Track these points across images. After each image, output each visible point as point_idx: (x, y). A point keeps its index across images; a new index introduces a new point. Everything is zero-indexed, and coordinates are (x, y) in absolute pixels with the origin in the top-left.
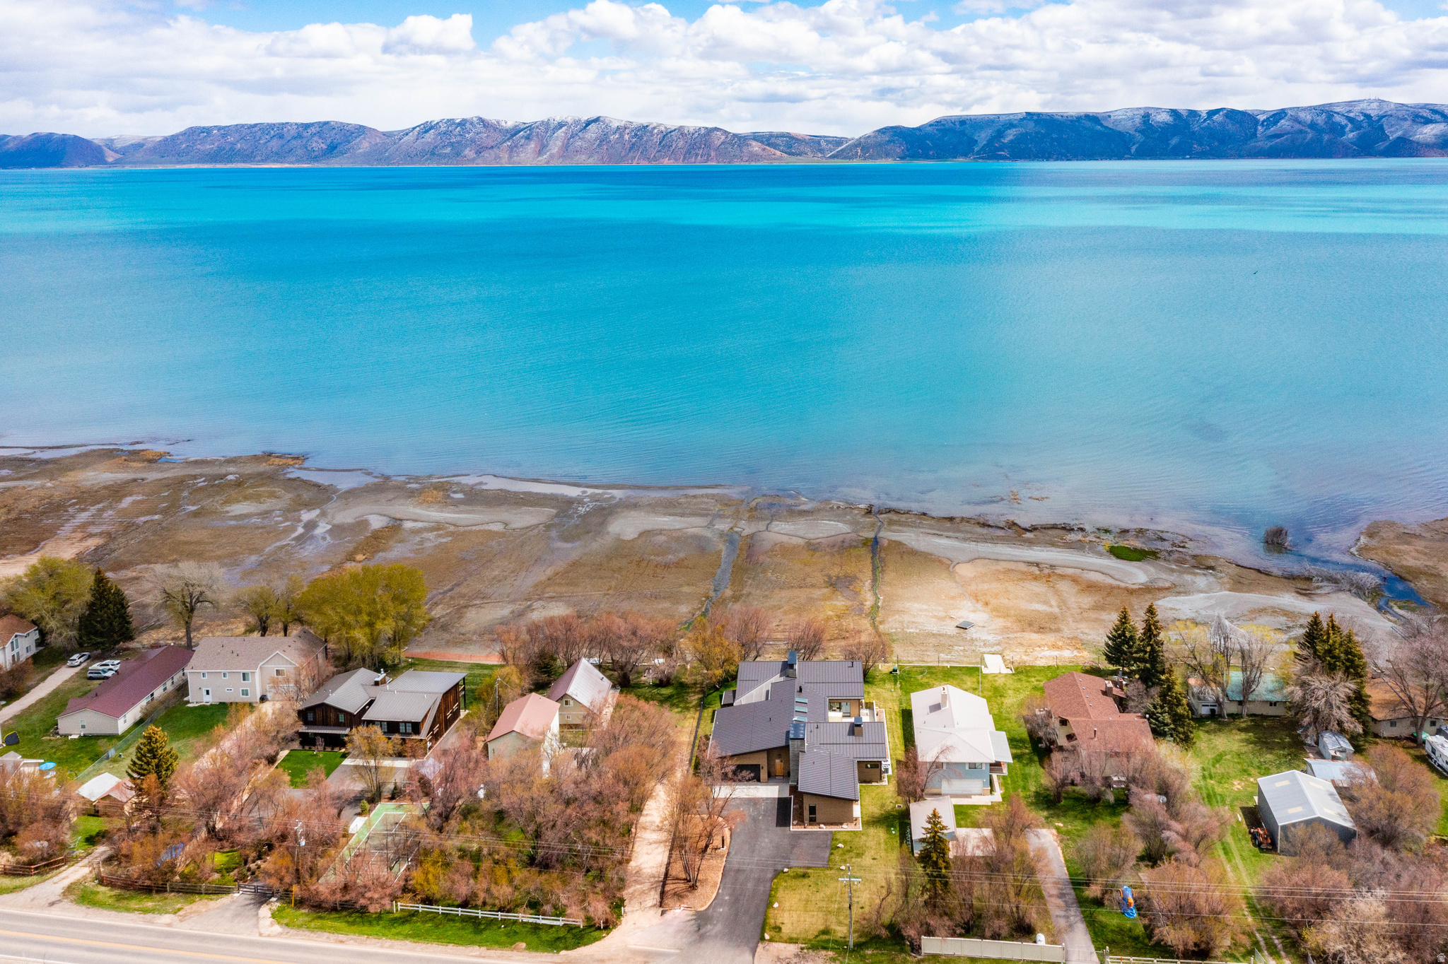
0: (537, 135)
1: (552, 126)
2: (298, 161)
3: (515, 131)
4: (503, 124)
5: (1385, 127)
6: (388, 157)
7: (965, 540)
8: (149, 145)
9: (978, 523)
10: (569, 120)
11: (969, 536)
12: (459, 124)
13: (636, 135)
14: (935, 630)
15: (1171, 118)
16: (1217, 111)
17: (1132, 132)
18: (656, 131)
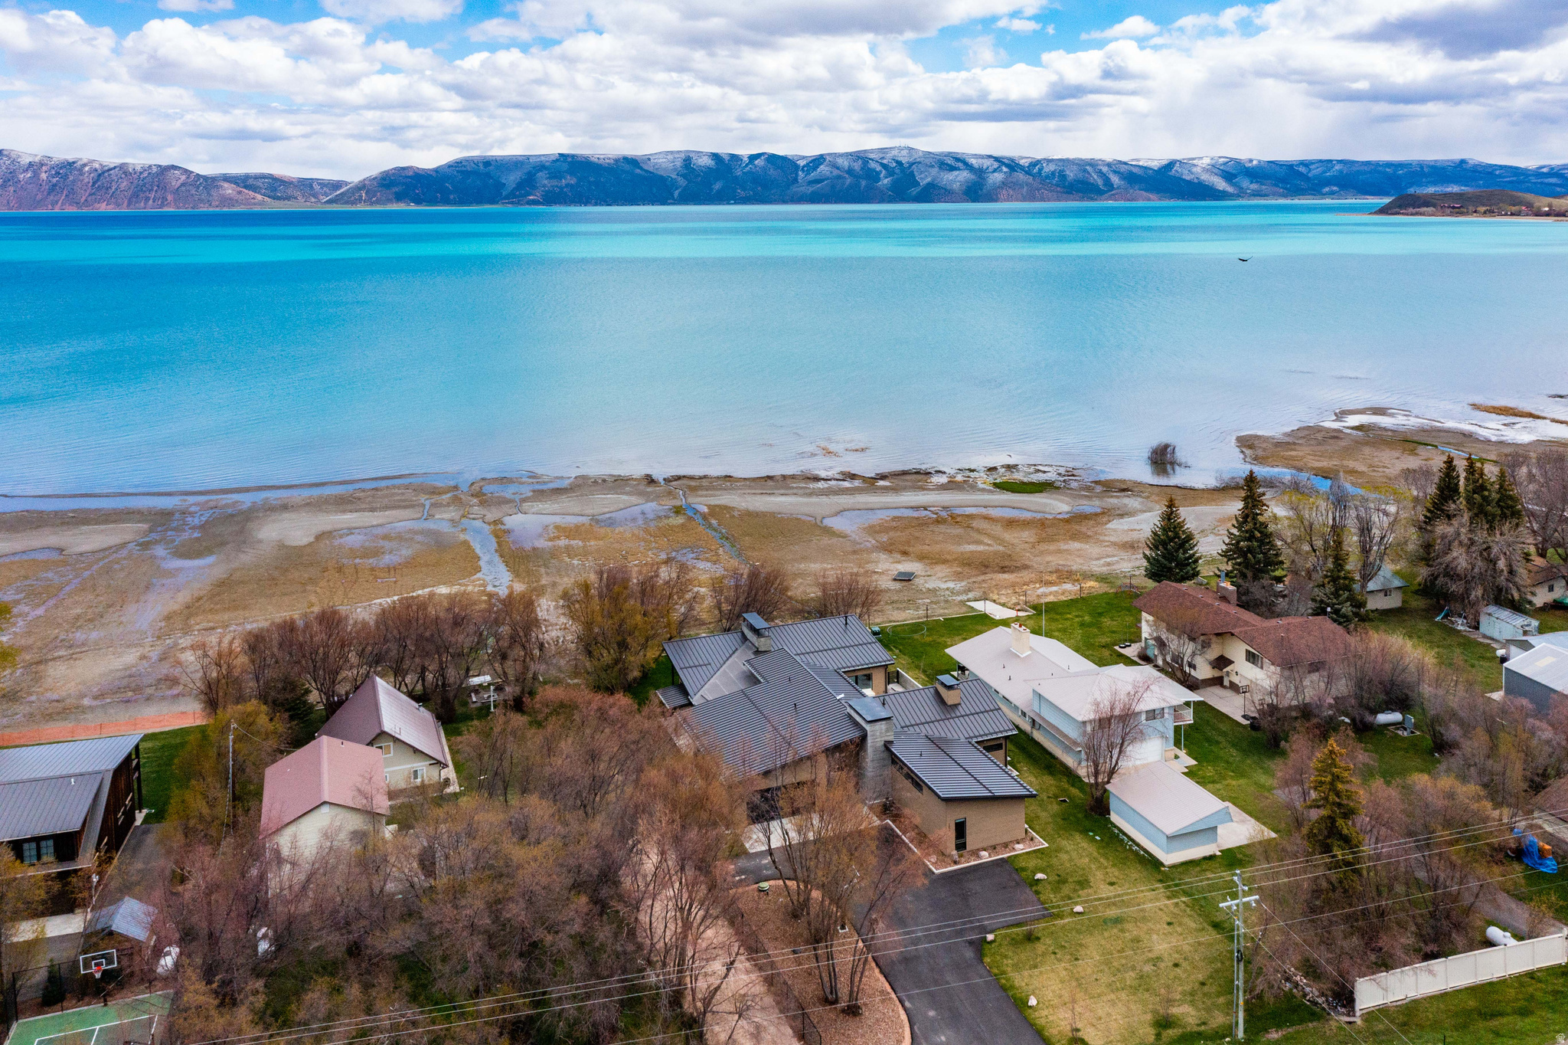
5: (916, 173)
7: (808, 495)
9: (808, 478)
13: (58, 173)
15: (713, 163)
16: (758, 156)
17: (674, 176)
18: (87, 169)
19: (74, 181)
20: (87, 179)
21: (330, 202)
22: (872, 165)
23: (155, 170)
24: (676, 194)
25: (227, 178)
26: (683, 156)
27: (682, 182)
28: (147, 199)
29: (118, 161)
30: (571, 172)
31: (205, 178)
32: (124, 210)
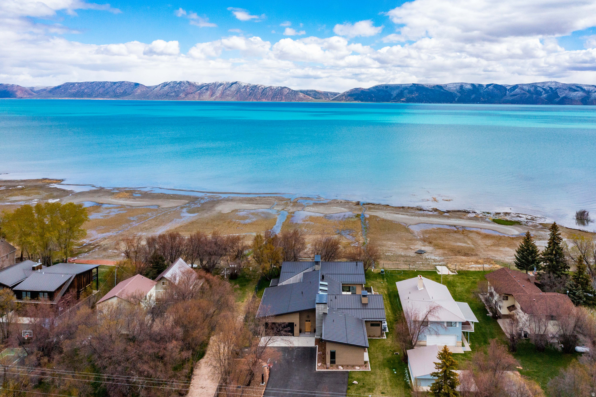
0: (211, 88)
1: (217, 85)
2: (110, 97)
3: (202, 87)
4: (197, 84)
5: (558, 92)
6: (148, 96)
7: (412, 216)
8: (48, 90)
9: (418, 209)
10: (224, 83)
11: (414, 214)
12: (178, 83)
13: (252, 89)
14: (403, 254)
15: (472, 87)
16: (490, 85)
17: (456, 93)
18: (260, 88)
19: (256, 92)
20: (260, 91)
21: (333, 100)
22: (539, 89)
23: (280, 88)
24: (456, 99)
25: (301, 91)
26: (460, 85)
27: (459, 94)
28: (277, 98)
29: (269, 85)
30: (417, 90)
31: (295, 91)
32: (270, 101)
